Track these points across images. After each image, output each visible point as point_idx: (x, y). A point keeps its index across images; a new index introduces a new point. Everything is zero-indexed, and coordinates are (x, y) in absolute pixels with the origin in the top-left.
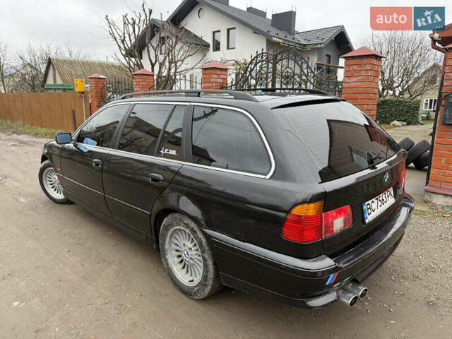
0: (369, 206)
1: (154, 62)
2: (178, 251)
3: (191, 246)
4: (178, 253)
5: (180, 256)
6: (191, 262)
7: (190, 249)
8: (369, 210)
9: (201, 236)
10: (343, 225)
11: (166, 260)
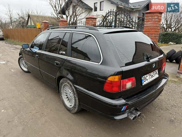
0: (145, 78)
1: (67, 16)
2: (66, 93)
3: (70, 91)
4: (66, 94)
5: (67, 95)
6: (71, 98)
7: (70, 93)
8: (145, 80)
9: (73, 88)
10: (131, 85)
11: (62, 96)
